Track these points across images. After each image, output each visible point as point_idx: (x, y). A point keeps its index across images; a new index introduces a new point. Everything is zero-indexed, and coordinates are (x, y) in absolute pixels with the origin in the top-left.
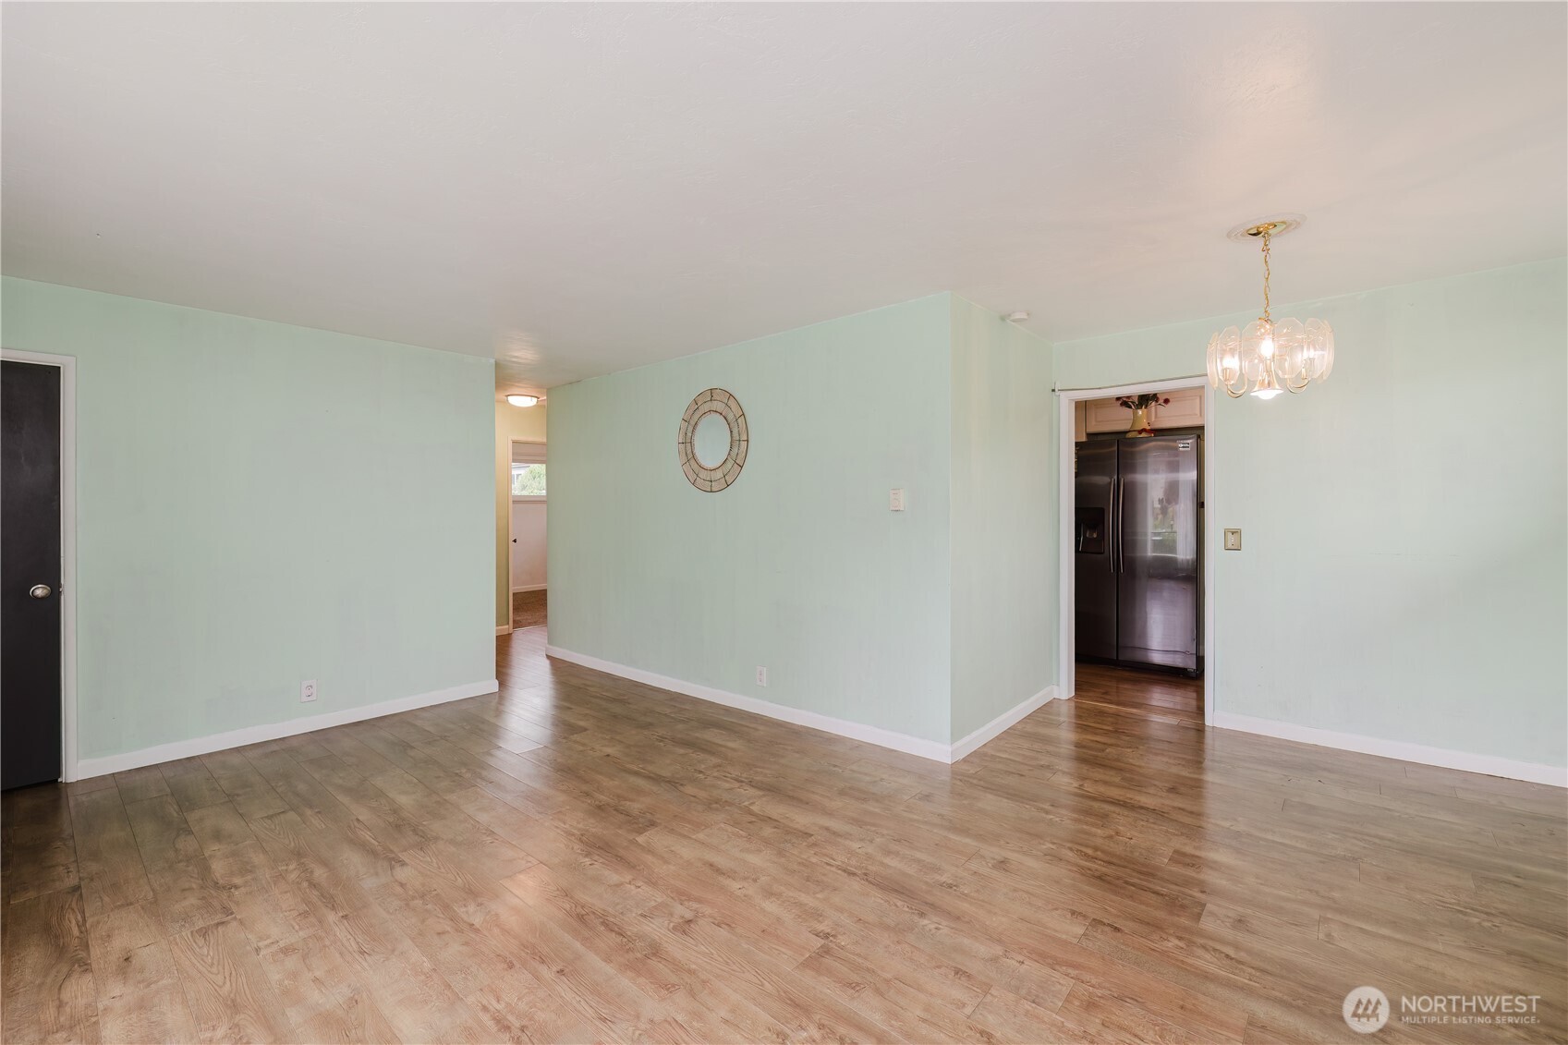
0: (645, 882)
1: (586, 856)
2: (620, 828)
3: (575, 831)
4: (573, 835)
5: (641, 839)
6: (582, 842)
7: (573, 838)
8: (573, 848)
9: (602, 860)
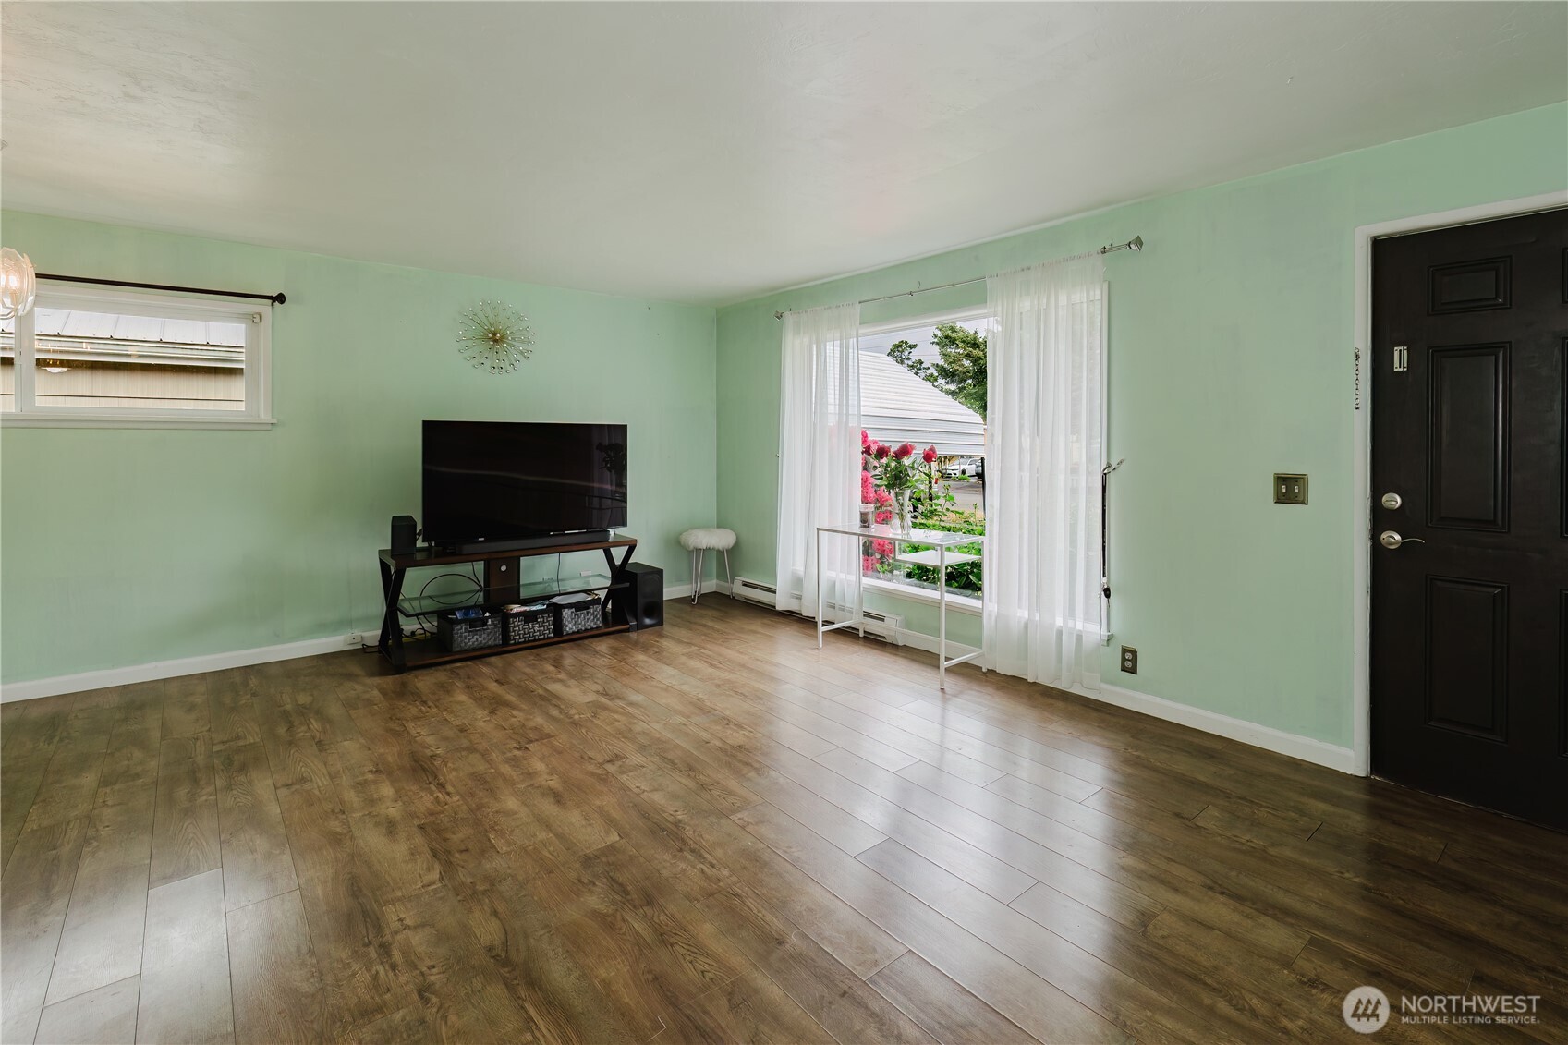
0: (630, 790)
1: (680, 821)
2: (632, 858)
3: (689, 856)
4: (693, 851)
5: (614, 837)
6: (683, 840)
7: (693, 846)
8: (694, 832)
9: (665, 815)
